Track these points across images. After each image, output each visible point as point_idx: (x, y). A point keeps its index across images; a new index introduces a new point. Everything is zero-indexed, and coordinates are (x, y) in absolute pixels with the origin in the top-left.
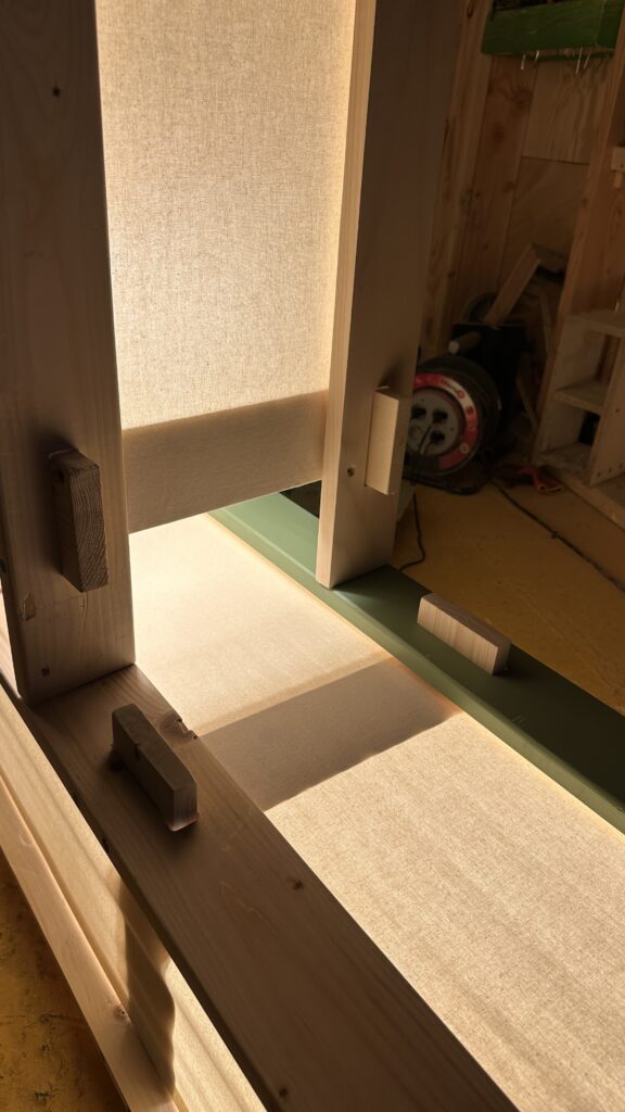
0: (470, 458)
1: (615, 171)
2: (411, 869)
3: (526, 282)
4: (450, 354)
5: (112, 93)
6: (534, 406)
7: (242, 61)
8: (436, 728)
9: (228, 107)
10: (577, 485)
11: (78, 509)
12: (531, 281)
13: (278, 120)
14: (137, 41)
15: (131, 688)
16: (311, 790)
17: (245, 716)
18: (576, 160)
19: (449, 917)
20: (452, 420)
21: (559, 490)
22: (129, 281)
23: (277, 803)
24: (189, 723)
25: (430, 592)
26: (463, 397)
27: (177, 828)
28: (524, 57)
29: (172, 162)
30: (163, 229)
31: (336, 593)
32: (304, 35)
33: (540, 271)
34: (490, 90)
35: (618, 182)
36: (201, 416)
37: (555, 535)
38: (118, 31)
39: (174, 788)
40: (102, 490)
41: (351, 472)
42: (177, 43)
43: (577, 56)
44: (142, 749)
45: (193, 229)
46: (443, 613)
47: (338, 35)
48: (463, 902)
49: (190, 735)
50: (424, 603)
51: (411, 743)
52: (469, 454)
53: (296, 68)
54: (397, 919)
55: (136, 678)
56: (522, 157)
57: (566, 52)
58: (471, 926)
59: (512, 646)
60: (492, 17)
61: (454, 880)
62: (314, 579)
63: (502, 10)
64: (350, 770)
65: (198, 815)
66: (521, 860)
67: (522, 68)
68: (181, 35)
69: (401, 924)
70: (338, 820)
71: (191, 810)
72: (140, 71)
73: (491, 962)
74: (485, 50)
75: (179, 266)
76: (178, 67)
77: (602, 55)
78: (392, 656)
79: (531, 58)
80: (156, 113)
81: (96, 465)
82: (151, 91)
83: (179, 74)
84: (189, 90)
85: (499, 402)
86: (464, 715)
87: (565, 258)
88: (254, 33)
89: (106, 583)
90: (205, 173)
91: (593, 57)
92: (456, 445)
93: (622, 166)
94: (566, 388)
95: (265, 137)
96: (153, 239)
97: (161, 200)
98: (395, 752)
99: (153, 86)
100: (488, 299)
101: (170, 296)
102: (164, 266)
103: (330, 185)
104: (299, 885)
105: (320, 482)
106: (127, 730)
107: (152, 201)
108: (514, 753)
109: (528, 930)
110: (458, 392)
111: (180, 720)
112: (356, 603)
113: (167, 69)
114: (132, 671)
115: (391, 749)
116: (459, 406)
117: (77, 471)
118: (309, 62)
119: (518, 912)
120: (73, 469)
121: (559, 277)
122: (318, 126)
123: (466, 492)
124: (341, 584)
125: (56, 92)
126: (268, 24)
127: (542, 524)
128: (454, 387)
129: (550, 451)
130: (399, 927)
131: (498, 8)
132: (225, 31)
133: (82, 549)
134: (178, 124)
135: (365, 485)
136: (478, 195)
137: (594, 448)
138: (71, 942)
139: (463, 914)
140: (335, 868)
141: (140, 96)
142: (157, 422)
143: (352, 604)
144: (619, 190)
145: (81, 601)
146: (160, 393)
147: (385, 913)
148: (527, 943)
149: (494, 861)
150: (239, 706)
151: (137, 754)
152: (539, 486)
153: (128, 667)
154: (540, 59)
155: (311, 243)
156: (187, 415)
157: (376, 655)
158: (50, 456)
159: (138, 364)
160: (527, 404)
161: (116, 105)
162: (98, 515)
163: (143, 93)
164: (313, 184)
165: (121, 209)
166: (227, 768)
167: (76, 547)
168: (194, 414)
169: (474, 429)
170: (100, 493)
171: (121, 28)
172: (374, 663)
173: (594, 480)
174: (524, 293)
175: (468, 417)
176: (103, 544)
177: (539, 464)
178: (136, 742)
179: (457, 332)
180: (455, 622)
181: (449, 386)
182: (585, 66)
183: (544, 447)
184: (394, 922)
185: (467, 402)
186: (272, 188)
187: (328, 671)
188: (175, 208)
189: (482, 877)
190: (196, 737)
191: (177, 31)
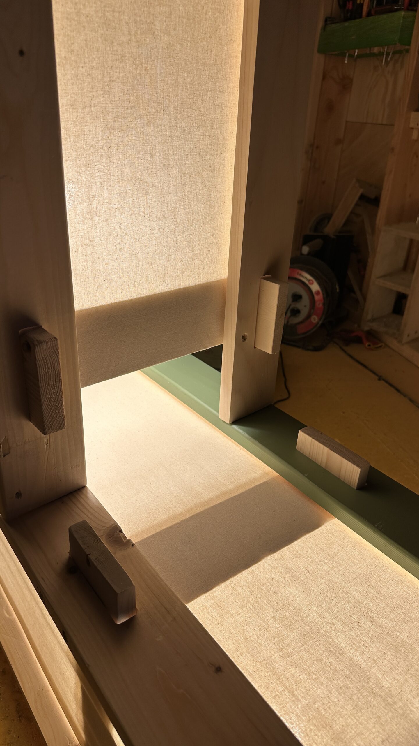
0: (319, 325)
1: (413, 128)
2: (304, 649)
3: (353, 205)
4: (302, 254)
5: (65, 57)
6: (361, 290)
7: (162, 35)
8: (316, 532)
9: (152, 69)
10: (394, 344)
11: (41, 372)
12: (356, 205)
13: (189, 79)
14: (83, 18)
15: (83, 506)
16: (223, 585)
17: (169, 525)
18: (384, 122)
19: (337, 690)
20: (306, 300)
21: (381, 346)
22: (79, 199)
23: (197, 597)
24: (128, 533)
25: (305, 426)
26: (312, 283)
27: (120, 621)
28: (347, 54)
29: (111, 110)
30: (104, 160)
31: (235, 427)
32: (207, 17)
33: (362, 197)
34: (324, 78)
35: (415, 136)
36: (134, 299)
37: (380, 378)
38: (68, 10)
39: (118, 590)
40: (60, 357)
41: (244, 338)
42: (114, 21)
43: (383, 53)
44: (92, 558)
45: (126, 161)
46: (316, 443)
47: (232, 18)
48: (348, 677)
49: (128, 544)
50: (301, 435)
51: (297, 544)
52: (318, 323)
53: (201, 41)
54: (296, 693)
55: (87, 497)
56: (347, 122)
57: (376, 50)
58: (354, 698)
59: (371, 467)
60: (324, 28)
61: (338, 658)
62: (218, 417)
63: (331, 24)
64: (252, 568)
65: (137, 610)
66: (389, 639)
67: (346, 62)
68: (117, 15)
69: (299, 697)
70: (245, 609)
71: (131, 607)
72: (86, 41)
73: (374, 730)
74: (319, 51)
75: (117, 188)
76: (115, 38)
77: (400, 52)
78: (279, 475)
79: (351, 56)
80: (99, 73)
81: (55, 338)
82: (94, 56)
83: (115, 44)
84: (123, 56)
85: (337, 287)
86: (336, 521)
87: (379, 188)
88: (170, 14)
89: (64, 427)
90: (135, 119)
91: (394, 53)
92: (309, 316)
93: (418, 124)
94: (384, 276)
95: (180, 91)
96: (97, 167)
97: (103, 138)
98: (286, 551)
99: (96, 53)
100: (327, 218)
101: (111, 211)
102: (105, 187)
103: (227, 129)
104: (219, 670)
105: (221, 346)
106: (80, 542)
107: (95, 139)
108: (376, 550)
109: (400, 700)
110: (309, 281)
111: (121, 531)
112: (249, 434)
113: (106, 40)
114: (84, 492)
115: (282, 550)
116: (310, 290)
117: (40, 343)
118: (211, 37)
119: (391, 684)
120: (37, 341)
121: (376, 201)
122: (218, 84)
123: (317, 349)
124: (237, 421)
125: (22, 53)
126: (181, 8)
127: (371, 370)
128: (306, 277)
129: (373, 320)
130: (298, 700)
131: (329, 22)
132: (149, 13)
133: (45, 402)
134: (115, 81)
135: (255, 347)
136: (317, 147)
137: (405, 316)
138: (42, 694)
139: (347, 688)
140: (245, 650)
141: (86, 60)
142: (101, 304)
143: (247, 435)
144: (416, 141)
145: (45, 440)
146: (104, 283)
147: (286, 688)
148: (401, 712)
149: (369, 641)
150: (164, 517)
151: (88, 562)
152: (367, 344)
153: (81, 489)
154: (359, 56)
155: (214, 171)
156: (124, 299)
157: (266, 474)
158: (20, 331)
159: (87, 261)
160: (356, 288)
161: (68, 66)
162: (57, 376)
163: (88, 58)
164: (215, 127)
165: (73, 145)
166: (157, 569)
167: (40, 401)
168: (129, 298)
169: (321, 305)
170: (58, 359)
171: (71, 8)
172: (265, 480)
173: (405, 339)
174: (352, 212)
175: (316, 297)
176: (61, 398)
177: (366, 328)
178: (88, 552)
179: (307, 240)
180: (326, 449)
181: (302, 276)
182: (389, 59)
183: (369, 317)
184: (294, 696)
185: (315, 287)
186: (185, 130)
187: (231, 487)
188: (113, 145)
189: (360, 655)
190: (133, 545)
191: (113, 11)
